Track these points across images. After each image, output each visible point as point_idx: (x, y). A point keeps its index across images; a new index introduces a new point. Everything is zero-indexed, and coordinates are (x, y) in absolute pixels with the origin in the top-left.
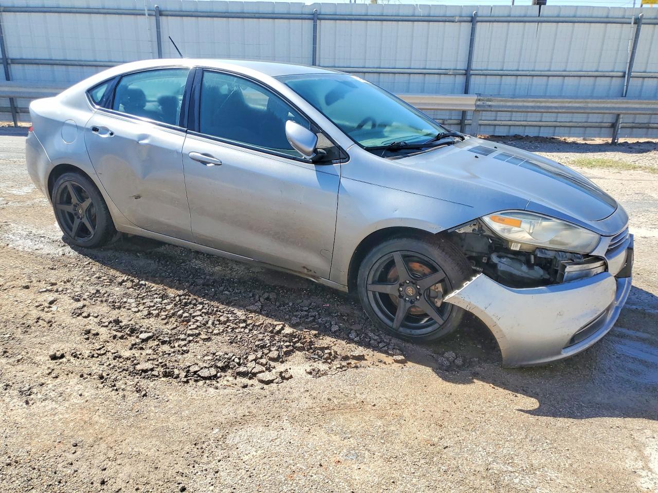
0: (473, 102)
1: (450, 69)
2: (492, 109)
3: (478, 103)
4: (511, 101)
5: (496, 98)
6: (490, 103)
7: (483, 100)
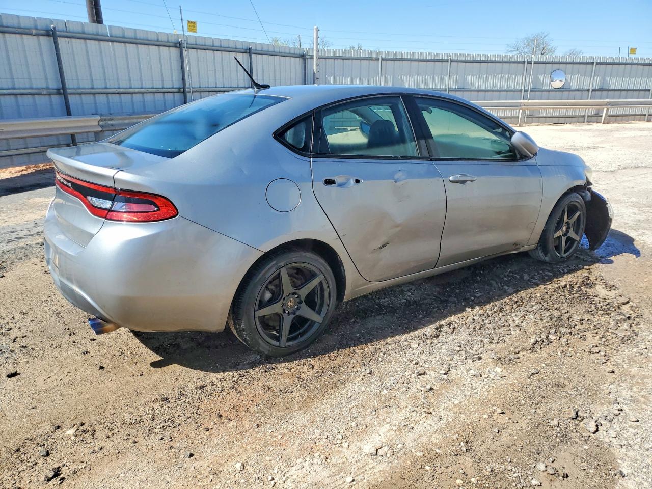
0: (96, 123)
1: (43, 89)
2: (116, 128)
3: (101, 123)
4: (128, 119)
5: (117, 117)
6: (111, 122)
7: (105, 120)
